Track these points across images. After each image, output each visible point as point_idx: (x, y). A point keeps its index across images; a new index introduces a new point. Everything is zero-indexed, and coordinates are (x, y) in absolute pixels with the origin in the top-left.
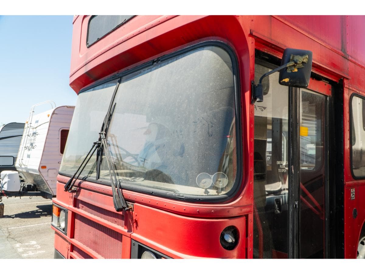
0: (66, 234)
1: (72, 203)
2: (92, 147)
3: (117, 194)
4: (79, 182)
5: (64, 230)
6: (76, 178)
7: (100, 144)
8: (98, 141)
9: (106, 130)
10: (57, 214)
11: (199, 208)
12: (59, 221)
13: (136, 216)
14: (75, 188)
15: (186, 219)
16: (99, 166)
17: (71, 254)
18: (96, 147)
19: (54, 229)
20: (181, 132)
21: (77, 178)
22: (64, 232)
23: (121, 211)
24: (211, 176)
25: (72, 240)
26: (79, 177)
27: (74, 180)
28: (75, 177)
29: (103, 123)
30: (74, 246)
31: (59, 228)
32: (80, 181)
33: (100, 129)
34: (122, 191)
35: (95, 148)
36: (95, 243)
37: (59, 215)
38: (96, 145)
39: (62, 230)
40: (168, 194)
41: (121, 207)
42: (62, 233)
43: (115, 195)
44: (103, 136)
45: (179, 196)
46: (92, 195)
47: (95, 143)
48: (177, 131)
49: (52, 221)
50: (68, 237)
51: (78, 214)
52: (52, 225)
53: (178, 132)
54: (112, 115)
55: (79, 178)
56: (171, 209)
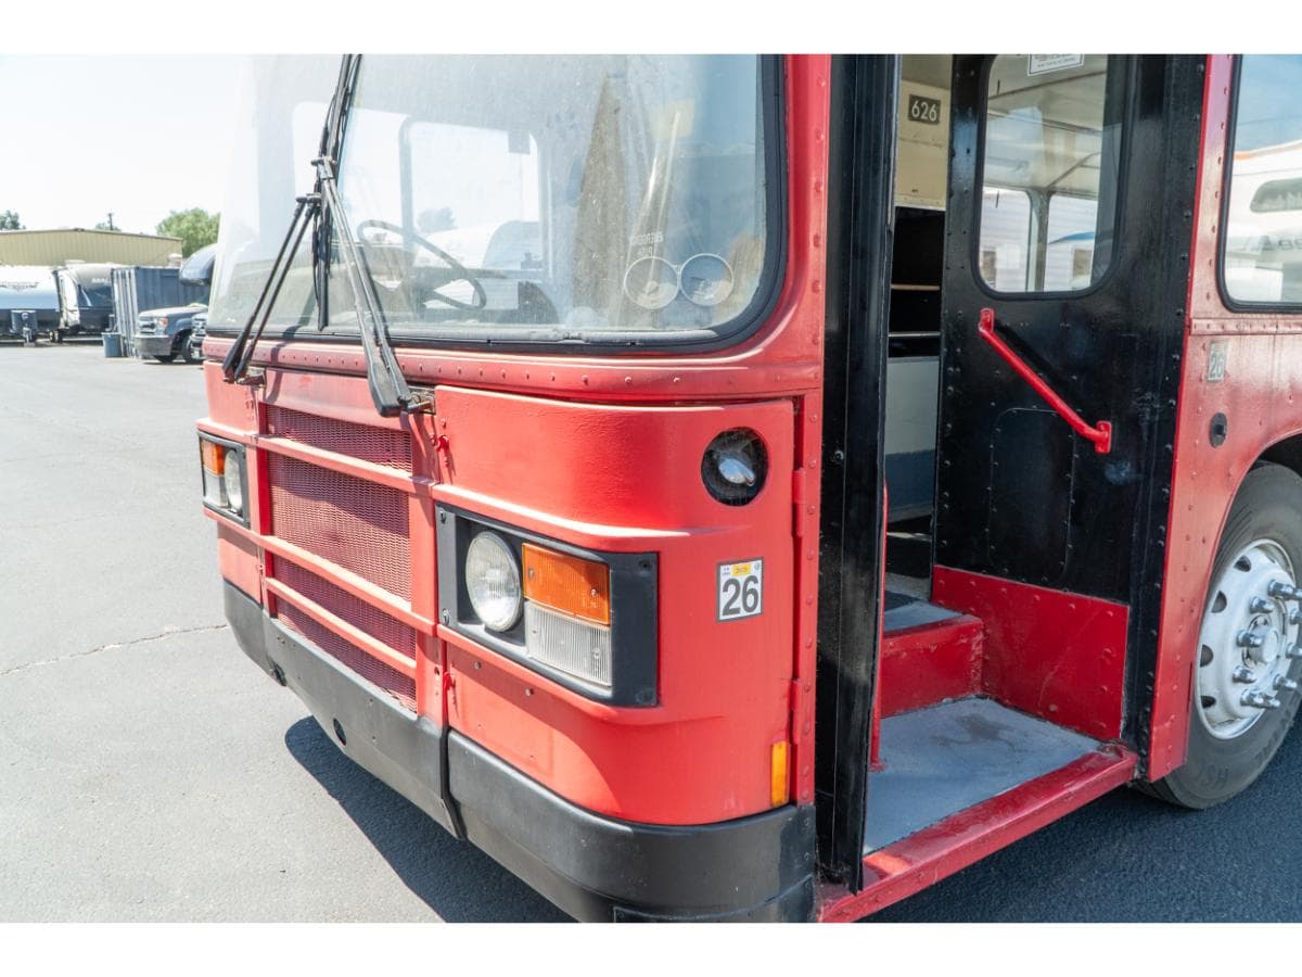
0: (248, 526)
1: (255, 423)
2: (293, 217)
3: (380, 361)
4: (271, 347)
5: (240, 514)
6: (256, 335)
7: (320, 201)
8: (312, 192)
9: (336, 153)
10: (216, 466)
11: (630, 373)
12: (223, 489)
13: (445, 426)
14: (258, 372)
15: (590, 410)
16: (322, 284)
17: (269, 584)
18: (306, 215)
19: (211, 517)
20: (572, 116)
21: (259, 337)
22: (242, 520)
23: (394, 415)
24: (674, 267)
25: (269, 539)
26: (265, 329)
27: (249, 342)
28: (251, 334)
29: (323, 125)
30: (278, 557)
31: (226, 511)
32: (274, 344)
33: (317, 148)
34: (394, 353)
35: (303, 218)
36: (335, 538)
37: (221, 470)
38: (306, 208)
39: (235, 516)
40: (534, 336)
41: (395, 402)
42: (238, 525)
43: (374, 364)
44: (326, 171)
45: (567, 338)
46: (310, 384)
47: (302, 201)
48: (558, 117)
49: (205, 494)
50: (254, 533)
51: (277, 454)
52: (206, 505)
53: (563, 119)
54: (352, 93)
55: (263, 334)
56: (546, 386)
